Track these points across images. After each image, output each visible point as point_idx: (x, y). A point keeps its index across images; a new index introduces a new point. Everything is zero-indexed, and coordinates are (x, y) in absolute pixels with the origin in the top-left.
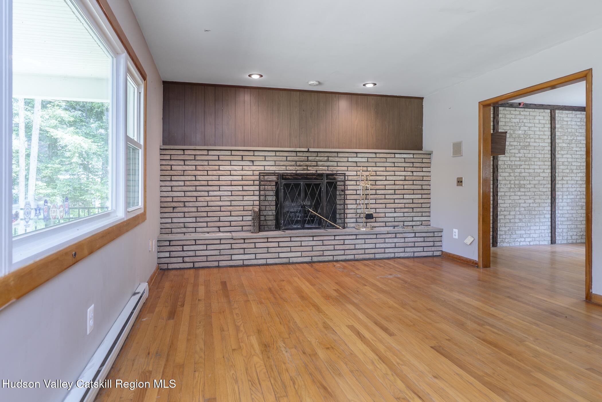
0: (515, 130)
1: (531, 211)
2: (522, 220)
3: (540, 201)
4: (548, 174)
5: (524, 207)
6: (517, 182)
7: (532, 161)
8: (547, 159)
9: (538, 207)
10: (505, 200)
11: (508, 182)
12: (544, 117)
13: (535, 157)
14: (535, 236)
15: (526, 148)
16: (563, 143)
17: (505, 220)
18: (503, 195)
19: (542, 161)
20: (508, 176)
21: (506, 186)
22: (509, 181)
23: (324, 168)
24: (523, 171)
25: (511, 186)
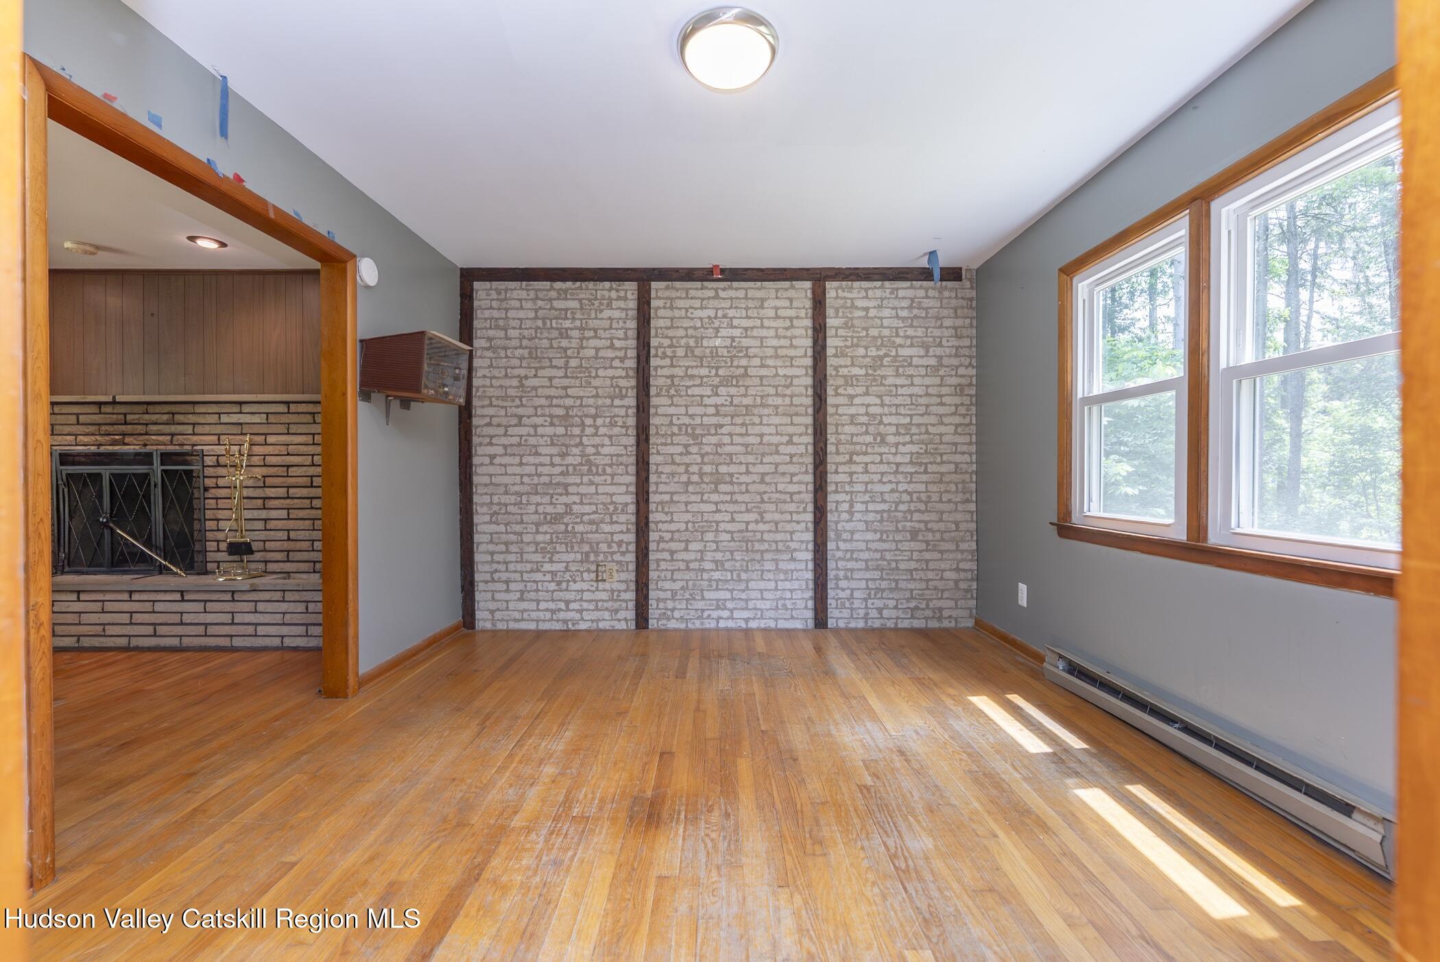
0: (702, 338)
1: (752, 541)
2: (723, 565)
3: (777, 517)
4: (804, 447)
5: (732, 532)
6: (707, 469)
7: (754, 415)
8: (802, 410)
9: (770, 531)
10: (672, 513)
11: (682, 469)
12: (791, 300)
13: (763, 405)
14: (760, 604)
15: (734, 383)
16: (853, 365)
17: (674, 563)
18: (667, 502)
19: (784, 414)
20: (681, 454)
21: (676, 479)
22: (684, 467)
23: (160, 438)
24: (727, 440)
25: (689, 478)
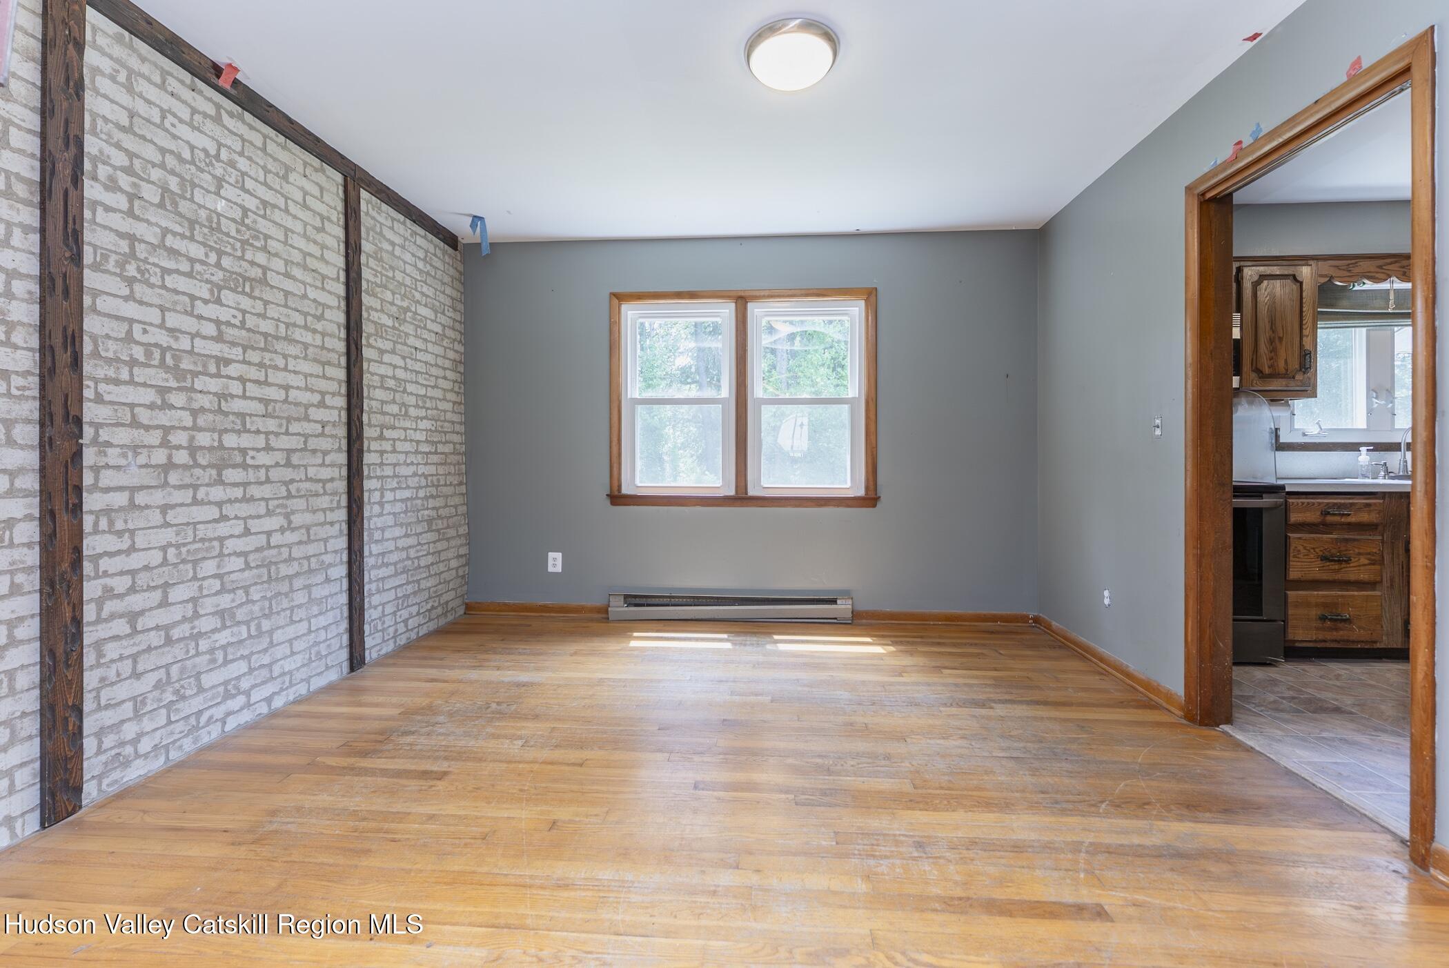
0: (194, 185)
1: (276, 563)
2: (233, 616)
4: (336, 412)
5: (244, 554)
6: (204, 439)
7: (276, 352)
8: (334, 357)
10: (132, 532)
11: (154, 438)
12: (321, 189)
13: (289, 340)
14: (288, 665)
15: (247, 289)
16: (382, 310)
17: (139, 638)
18: (121, 509)
19: (315, 360)
20: (151, 407)
21: (142, 459)
22: (159, 433)
24: (236, 388)
25: (170, 457)
